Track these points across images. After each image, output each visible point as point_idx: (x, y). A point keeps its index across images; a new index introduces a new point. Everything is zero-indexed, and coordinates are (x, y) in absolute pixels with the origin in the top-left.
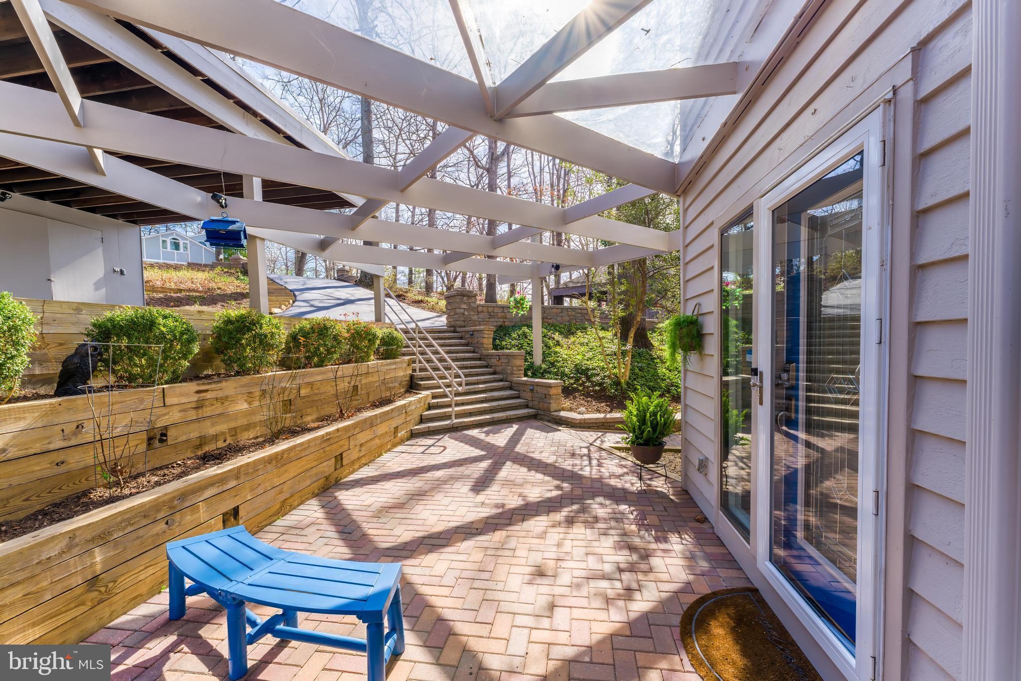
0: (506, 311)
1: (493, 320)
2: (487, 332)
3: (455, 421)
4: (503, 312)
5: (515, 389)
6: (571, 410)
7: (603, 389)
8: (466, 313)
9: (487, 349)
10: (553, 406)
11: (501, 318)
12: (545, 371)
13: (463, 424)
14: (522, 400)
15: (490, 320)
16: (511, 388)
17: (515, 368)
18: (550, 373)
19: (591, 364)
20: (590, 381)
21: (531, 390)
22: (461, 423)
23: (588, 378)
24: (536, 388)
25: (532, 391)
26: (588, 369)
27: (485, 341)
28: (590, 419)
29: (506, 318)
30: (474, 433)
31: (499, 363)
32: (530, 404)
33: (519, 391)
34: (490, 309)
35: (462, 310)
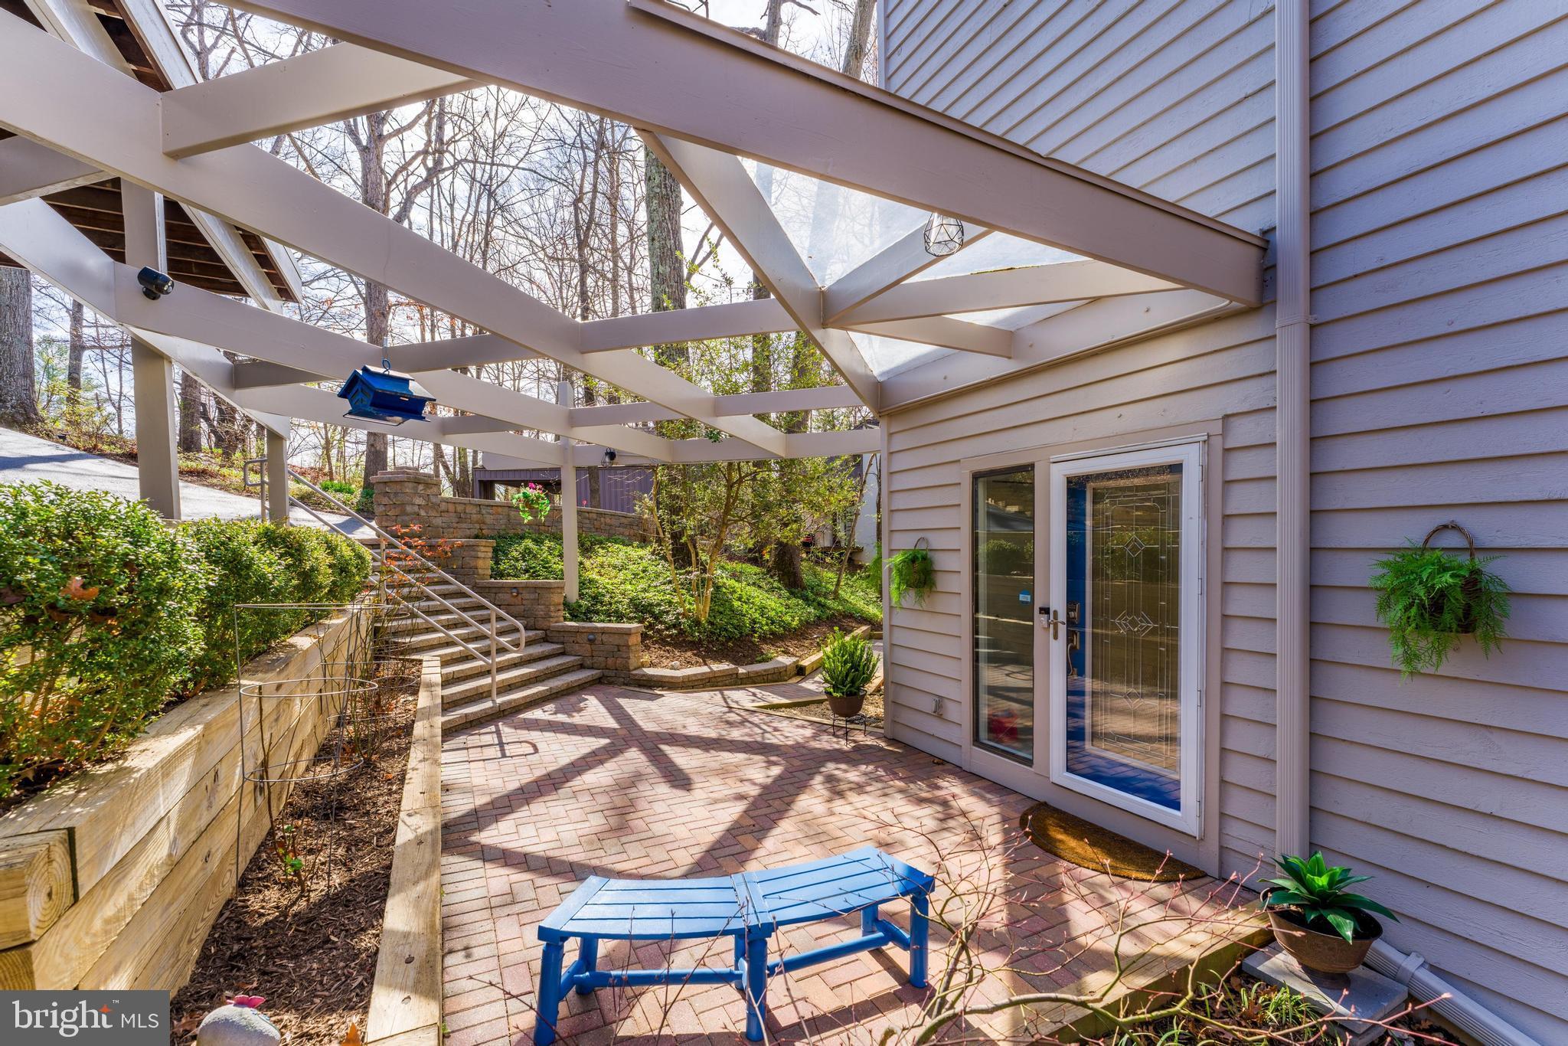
0: (484, 512)
1: (464, 525)
2: (483, 549)
3: (499, 700)
4: (479, 512)
5: (555, 640)
6: (652, 665)
7: (682, 632)
8: (423, 513)
9: (483, 577)
10: (633, 662)
11: (477, 522)
12: (588, 611)
13: (513, 704)
14: (572, 658)
15: (459, 525)
16: (545, 640)
17: (552, 608)
18: (597, 612)
19: (652, 597)
20: (661, 623)
21: (589, 640)
22: (510, 702)
23: (656, 617)
24: (599, 637)
25: (591, 642)
26: (651, 605)
27: (480, 563)
28: (695, 675)
29: (484, 523)
30: (537, 714)
31: (518, 601)
32: (588, 662)
33: (563, 643)
34: (460, 508)
35: (416, 508)
